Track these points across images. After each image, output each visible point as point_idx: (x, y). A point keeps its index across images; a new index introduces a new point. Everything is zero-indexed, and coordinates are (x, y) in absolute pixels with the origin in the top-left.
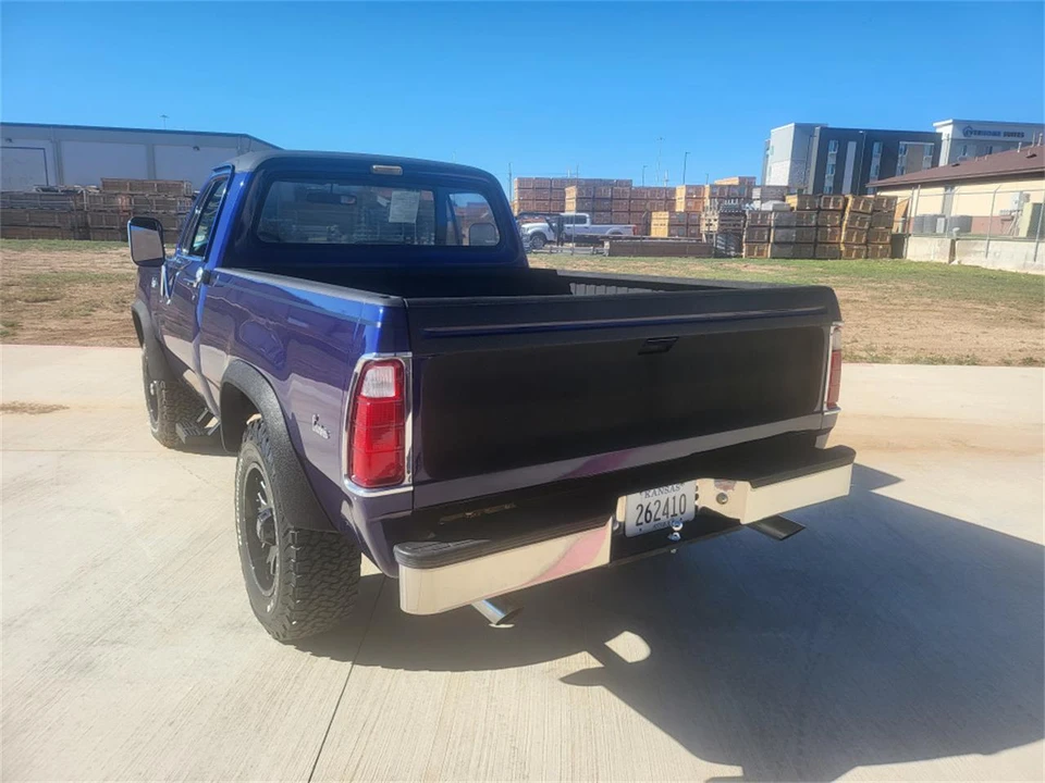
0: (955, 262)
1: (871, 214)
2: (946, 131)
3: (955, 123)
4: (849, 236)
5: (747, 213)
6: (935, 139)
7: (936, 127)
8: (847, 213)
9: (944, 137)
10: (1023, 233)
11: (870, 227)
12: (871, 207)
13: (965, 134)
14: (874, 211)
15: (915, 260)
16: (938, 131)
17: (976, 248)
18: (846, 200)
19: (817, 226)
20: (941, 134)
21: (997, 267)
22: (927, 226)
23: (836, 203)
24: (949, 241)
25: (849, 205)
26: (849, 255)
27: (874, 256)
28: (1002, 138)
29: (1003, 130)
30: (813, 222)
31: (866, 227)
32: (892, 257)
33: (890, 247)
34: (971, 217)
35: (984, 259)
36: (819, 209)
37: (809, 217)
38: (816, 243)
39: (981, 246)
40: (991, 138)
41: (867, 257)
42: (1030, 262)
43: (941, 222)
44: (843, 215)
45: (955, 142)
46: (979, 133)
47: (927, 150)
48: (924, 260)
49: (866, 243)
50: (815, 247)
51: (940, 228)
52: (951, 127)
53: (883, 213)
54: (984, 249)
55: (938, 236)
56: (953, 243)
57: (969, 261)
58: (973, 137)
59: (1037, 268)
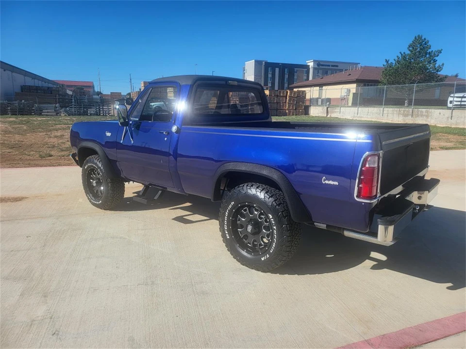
0: (329, 116)
1: (297, 98)
2: (311, 64)
3: (314, 61)
4: (289, 106)
5: (250, 98)
6: (307, 67)
7: (307, 63)
8: (288, 97)
9: (310, 67)
10: (350, 104)
11: (297, 103)
12: (296, 95)
13: (318, 66)
14: (297, 96)
15: (314, 115)
16: (308, 64)
17: (336, 111)
18: (287, 92)
19: (277, 102)
20: (309, 65)
21: (344, 118)
22: (314, 102)
23: (283, 93)
24: (326, 108)
25: (288, 94)
26: (289, 114)
27: (298, 115)
28: (331, 67)
29: (331, 64)
30: (275, 101)
31: (295, 103)
32: (305, 114)
33: (304, 110)
34: (330, 99)
35: (339, 115)
36: (277, 96)
37: (274, 98)
38: (277, 109)
39: (337, 110)
40: (327, 67)
41: (296, 115)
42: (356, 115)
43: (320, 101)
44: (286, 98)
45: (314, 69)
46: (323, 65)
47: (305, 72)
48: (317, 115)
49: (295, 110)
50: (277, 111)
51: (320, 103)
52: (313, 63)
53: (301, 97)
54: (339, 110)
55: (319, 106)
56: (327, 108)
57: (334, 115)
58: (321, 67)
59: (358, 117)
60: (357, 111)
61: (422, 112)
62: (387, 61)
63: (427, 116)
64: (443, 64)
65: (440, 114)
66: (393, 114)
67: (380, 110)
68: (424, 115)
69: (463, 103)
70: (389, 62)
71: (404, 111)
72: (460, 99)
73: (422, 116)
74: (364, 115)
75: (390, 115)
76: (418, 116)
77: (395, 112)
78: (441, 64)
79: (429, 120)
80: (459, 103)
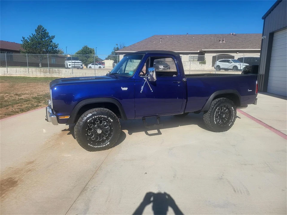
59: (9, 74)
60: (6, 70)
61: (55, 70)
62: (24, 38)
63: (59, 73)
64: (58, 44)
65: (66, 71)
66: (36, 72)
67: (26, 70)
68: (57, 72)
69: (75, 66)
70: (25, 39)
71: (43, 70)
72: (73, 64)
73: (56, 72)
74: (13, 73)
75: (34, 72)
76: (53, 73)
77: (38, 71)
78: (57, 44)
79: (60, 75)
80: (74, 66)
